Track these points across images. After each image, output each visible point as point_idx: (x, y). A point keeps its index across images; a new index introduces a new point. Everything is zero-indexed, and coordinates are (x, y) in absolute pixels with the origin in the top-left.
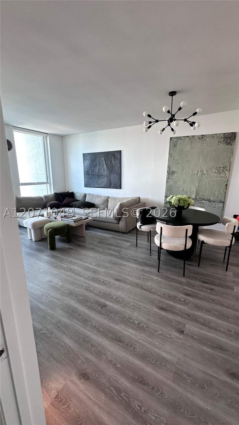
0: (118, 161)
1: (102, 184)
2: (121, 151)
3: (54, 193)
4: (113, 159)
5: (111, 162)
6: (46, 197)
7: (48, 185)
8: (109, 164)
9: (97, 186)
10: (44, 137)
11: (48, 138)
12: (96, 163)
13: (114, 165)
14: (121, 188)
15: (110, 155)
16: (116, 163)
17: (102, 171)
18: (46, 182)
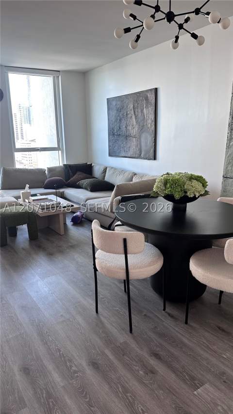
0: (152, 107)
1: (129, 150)
2: (156, 88)
3: (64, 165)
4: (145, 106)
5: (142, 111)
6: (51, 170)
7: (60, 152)
8: (140, 115)
9: (123, 154)
10: (55, 77)
11: (60, 77)
12: (123, 115)
13: (145, 116)
14: (155, 159)
15: (141, 98)
16: (149, 113)
17: (130, 128)
18: (57, 146)
